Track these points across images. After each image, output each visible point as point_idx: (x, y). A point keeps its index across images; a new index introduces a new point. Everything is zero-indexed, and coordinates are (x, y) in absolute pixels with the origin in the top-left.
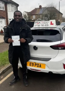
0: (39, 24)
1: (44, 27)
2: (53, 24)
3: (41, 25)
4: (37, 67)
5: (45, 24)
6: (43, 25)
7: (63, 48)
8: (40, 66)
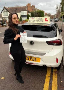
0: (34, 19)
1: (39, 22)
2: (47, 21)
3: (35, 21)
4: (33, 60)
5: (39, 20)
6: (37, 21)
7: (57, 44)
8: (36, 60)
